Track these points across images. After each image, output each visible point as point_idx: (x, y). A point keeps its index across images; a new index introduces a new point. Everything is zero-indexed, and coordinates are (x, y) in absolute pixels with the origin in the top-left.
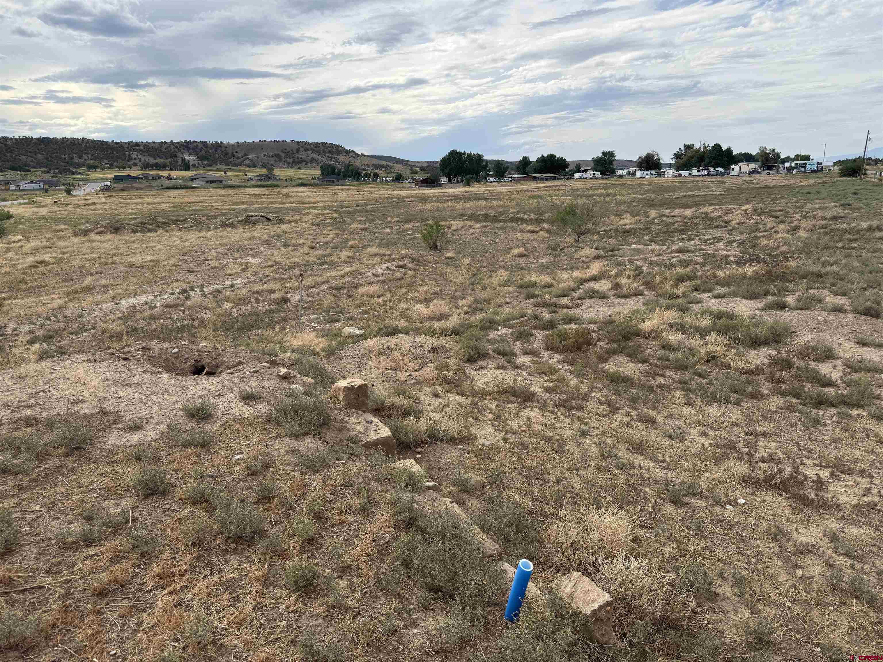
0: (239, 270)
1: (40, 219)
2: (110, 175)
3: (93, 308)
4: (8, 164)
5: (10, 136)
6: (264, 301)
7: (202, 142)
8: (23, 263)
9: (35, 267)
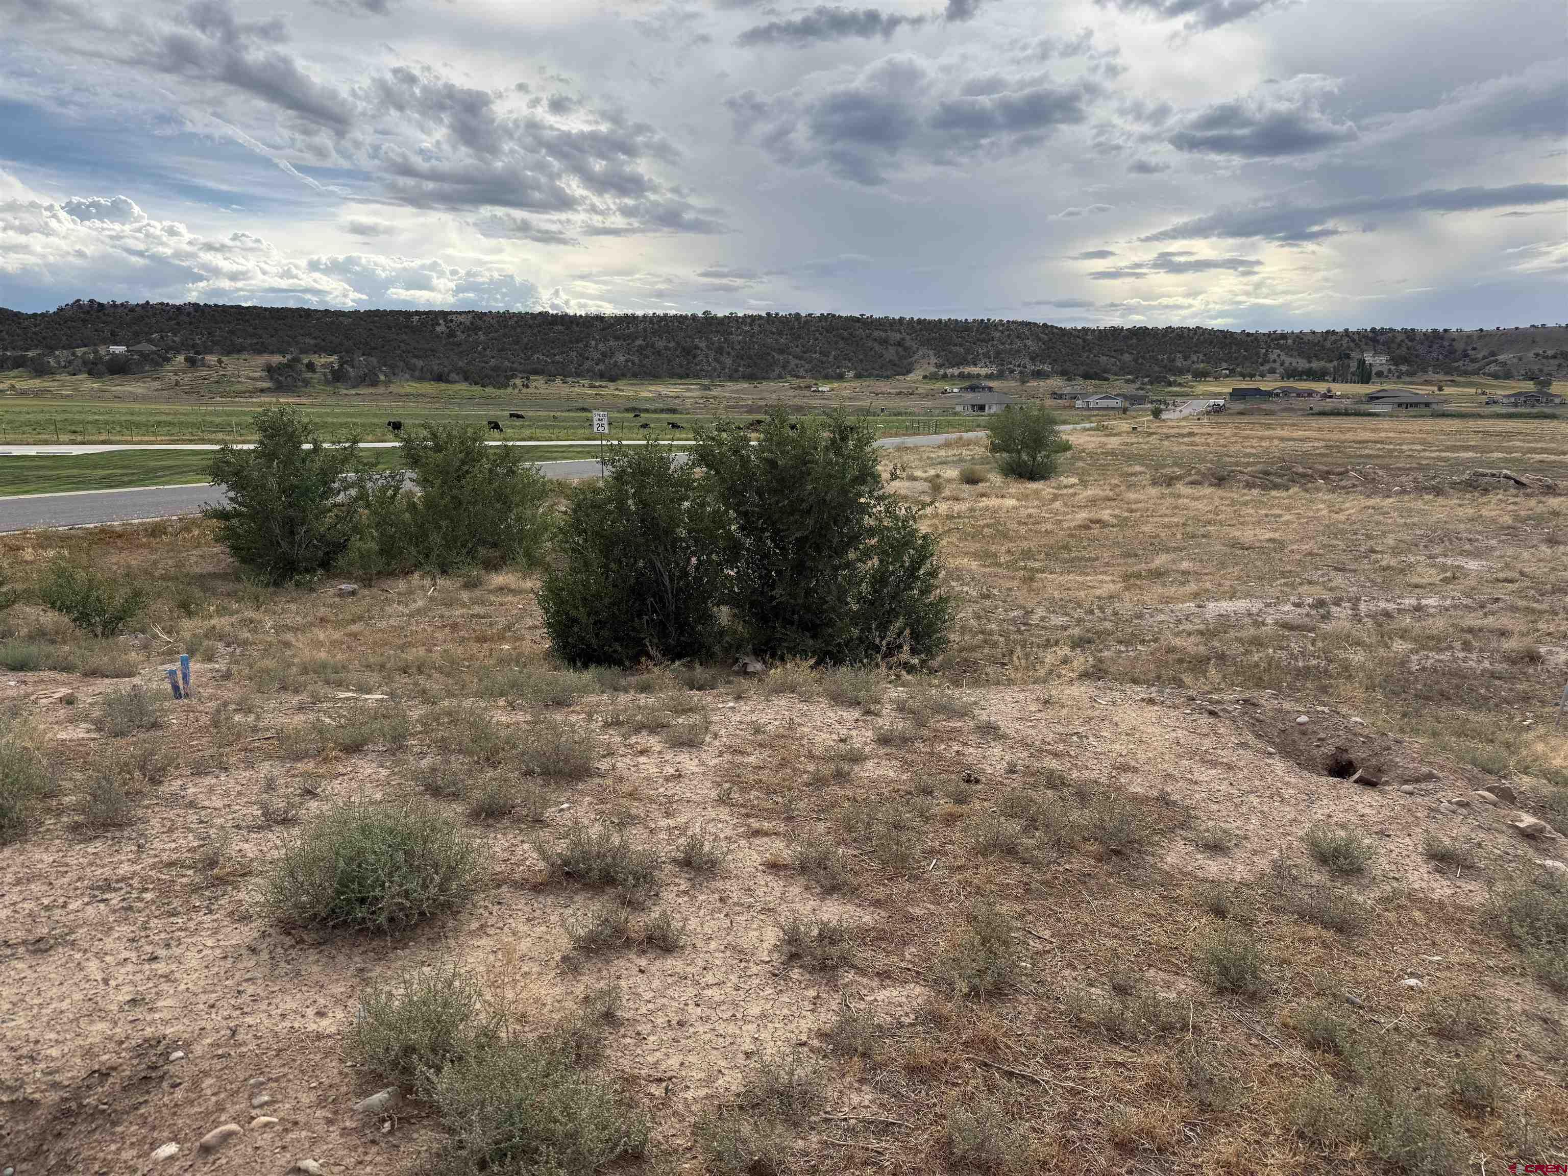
0: (1437, 580)
1: (1106, 454)
2: (1226, 388)
3: (1160, 606)
4: (1082, 369)
5: (1093, 326)
6: (1481, 650)
7: (1405, 331)
8: (1072, 520)
9: (1087, 527)
